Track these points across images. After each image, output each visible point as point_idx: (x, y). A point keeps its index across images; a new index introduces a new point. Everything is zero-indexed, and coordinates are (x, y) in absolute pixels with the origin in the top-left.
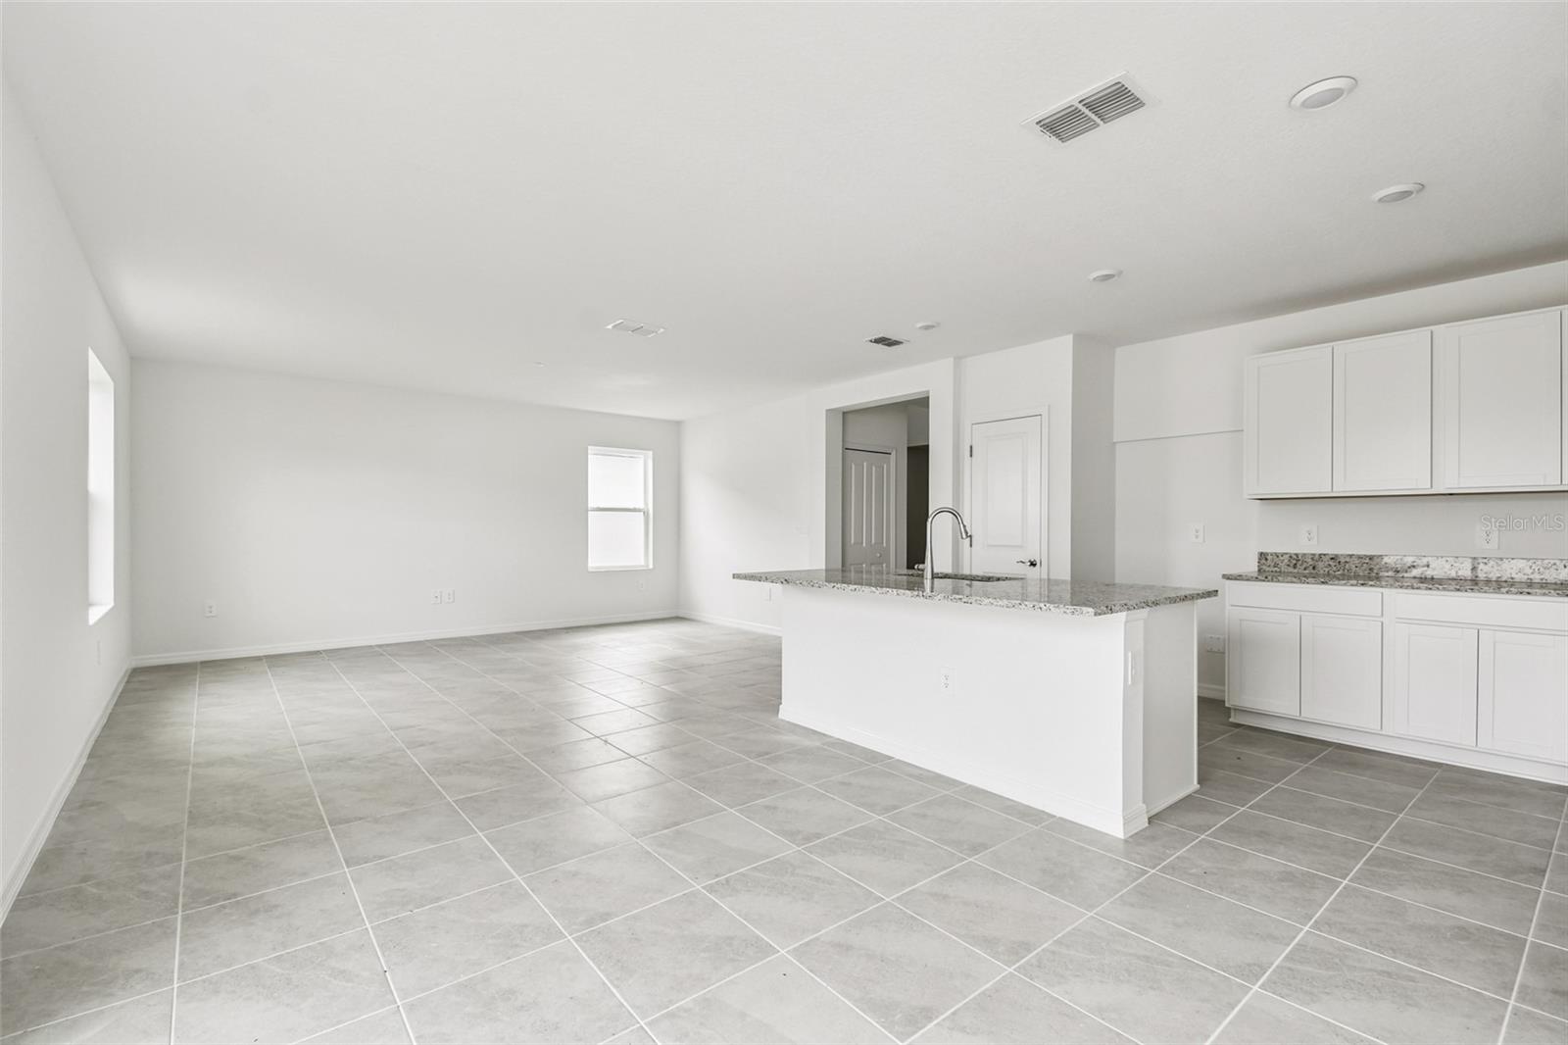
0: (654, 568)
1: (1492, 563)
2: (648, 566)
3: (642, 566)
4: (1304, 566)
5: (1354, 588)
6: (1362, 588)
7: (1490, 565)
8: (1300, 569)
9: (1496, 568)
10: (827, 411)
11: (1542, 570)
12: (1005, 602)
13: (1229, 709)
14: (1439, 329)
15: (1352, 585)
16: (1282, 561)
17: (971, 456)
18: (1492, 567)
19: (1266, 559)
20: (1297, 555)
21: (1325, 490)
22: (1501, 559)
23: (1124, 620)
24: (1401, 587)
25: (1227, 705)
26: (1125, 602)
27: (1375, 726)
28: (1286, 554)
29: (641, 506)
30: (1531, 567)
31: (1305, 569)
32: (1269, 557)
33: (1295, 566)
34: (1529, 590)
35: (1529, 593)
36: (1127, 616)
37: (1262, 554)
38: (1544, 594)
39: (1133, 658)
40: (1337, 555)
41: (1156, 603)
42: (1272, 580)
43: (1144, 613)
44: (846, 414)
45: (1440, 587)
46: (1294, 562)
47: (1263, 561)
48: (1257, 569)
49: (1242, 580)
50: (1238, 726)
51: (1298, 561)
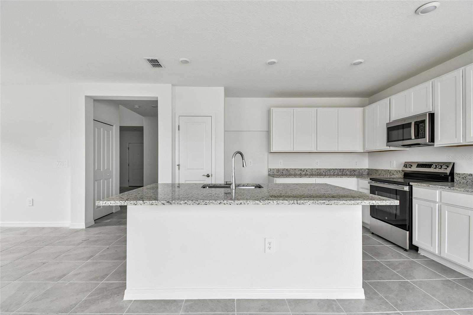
5: (308, 178)
6: (309, 178)
7: (318, 170)
11: (327, 171)
15: (307, 178)
17: (179, 130)
20: (278, 169)
24: (318, 177)
28: (276, 169)
32: (272, 170)
33: (278, 173)
34: (342, 177)
37: (269, 169)
48: (269, 173)
51: (279, 171)
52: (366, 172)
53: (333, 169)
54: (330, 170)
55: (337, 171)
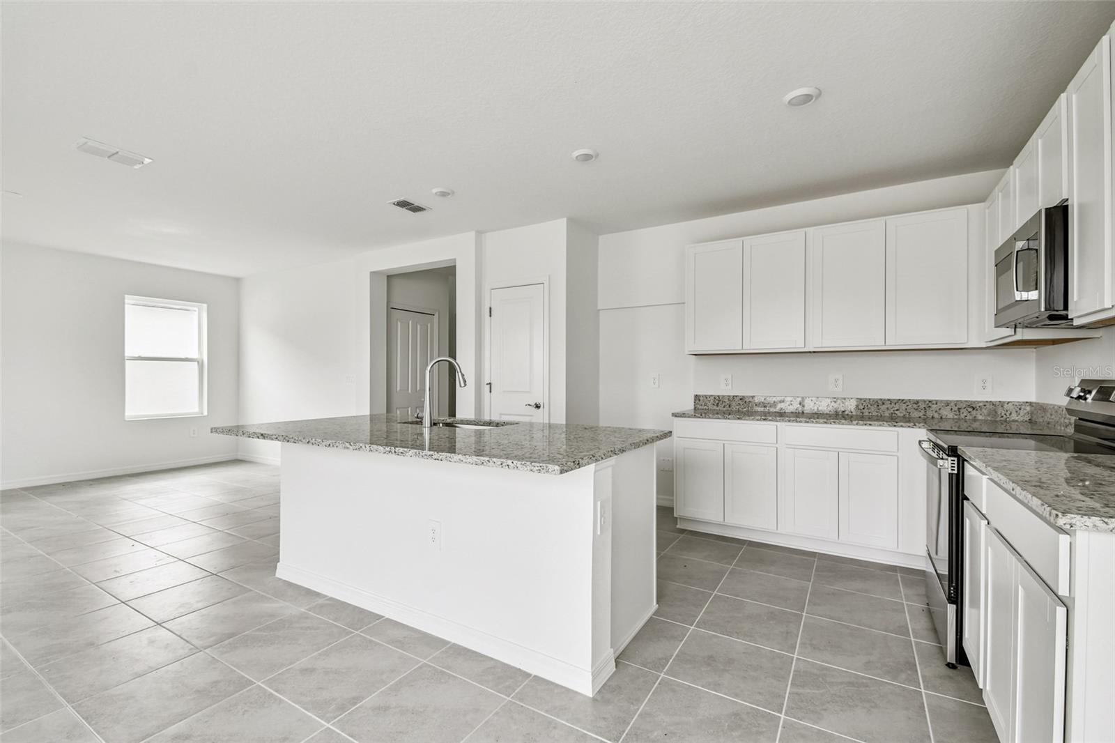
0: (208, 415)
1: (839, 401)
2: (202, 414)
3: (196, 413)
4: (724, 404)
5: (758, 422)
7: (838, 403)
8: (721, 407)
9: (842, 405)
10: (371, 272)
11: (869, 406)
12: (475, 458)
13: (677, 518)
14: (810, 230)
16: (710, 401)
17: (490, 316)
18: (839, 404)
19: (699, 400)
20: (719, 396)
21: (737, 348)
22: (845, 399)
23: (593, 470)
25: (675, 515)
26: (592, 453)
27: (773, 527)
28: (712, 396)
29: (195, 355)
30: (863, 404)
31: (724, 407)
32: (701, 399)
33: (717, 405)
35: (870, 425)
36: (596, 465)
37: (696, 396)
38: (880, 425)
39: (602, 507)
40: (743, 397)
41: (622, 451)
42: (705, 417)
43: (612, 461)
44: (391, 278)
45: (814, 421)
46: (717, 402)
47: (697, 401)
48: (693, 408)
49: (685, 417)
50: (683, 531)
51: (720, 401)
52: (1022, 413)
53: (889, 400)
54: (881, 403)
55: (904, 406)
